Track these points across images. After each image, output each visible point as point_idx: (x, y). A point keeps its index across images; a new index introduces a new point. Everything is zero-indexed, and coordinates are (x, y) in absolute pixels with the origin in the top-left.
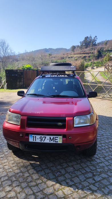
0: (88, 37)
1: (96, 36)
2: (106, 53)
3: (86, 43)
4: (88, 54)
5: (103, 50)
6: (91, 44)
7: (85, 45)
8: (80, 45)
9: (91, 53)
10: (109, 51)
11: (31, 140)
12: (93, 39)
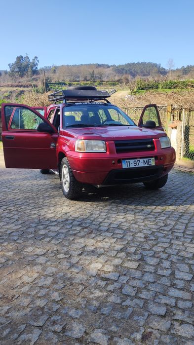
0: (22, 57)
1: (36, 57)
2: (57, 87)
3: (20, 68)
4: (27, 87)
5: (50, 81)
6: (30, 69)
7: (18, 72)
8: (9, 70)
9: (31, 85)
10: (60, 83)
11: (124, 166)
12: (31, 61)
